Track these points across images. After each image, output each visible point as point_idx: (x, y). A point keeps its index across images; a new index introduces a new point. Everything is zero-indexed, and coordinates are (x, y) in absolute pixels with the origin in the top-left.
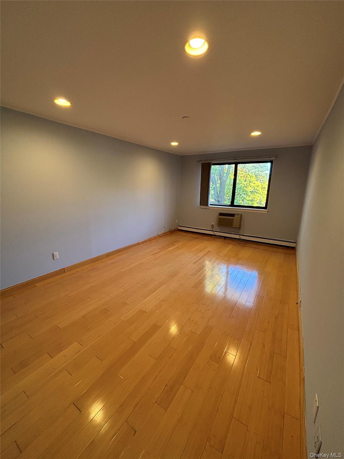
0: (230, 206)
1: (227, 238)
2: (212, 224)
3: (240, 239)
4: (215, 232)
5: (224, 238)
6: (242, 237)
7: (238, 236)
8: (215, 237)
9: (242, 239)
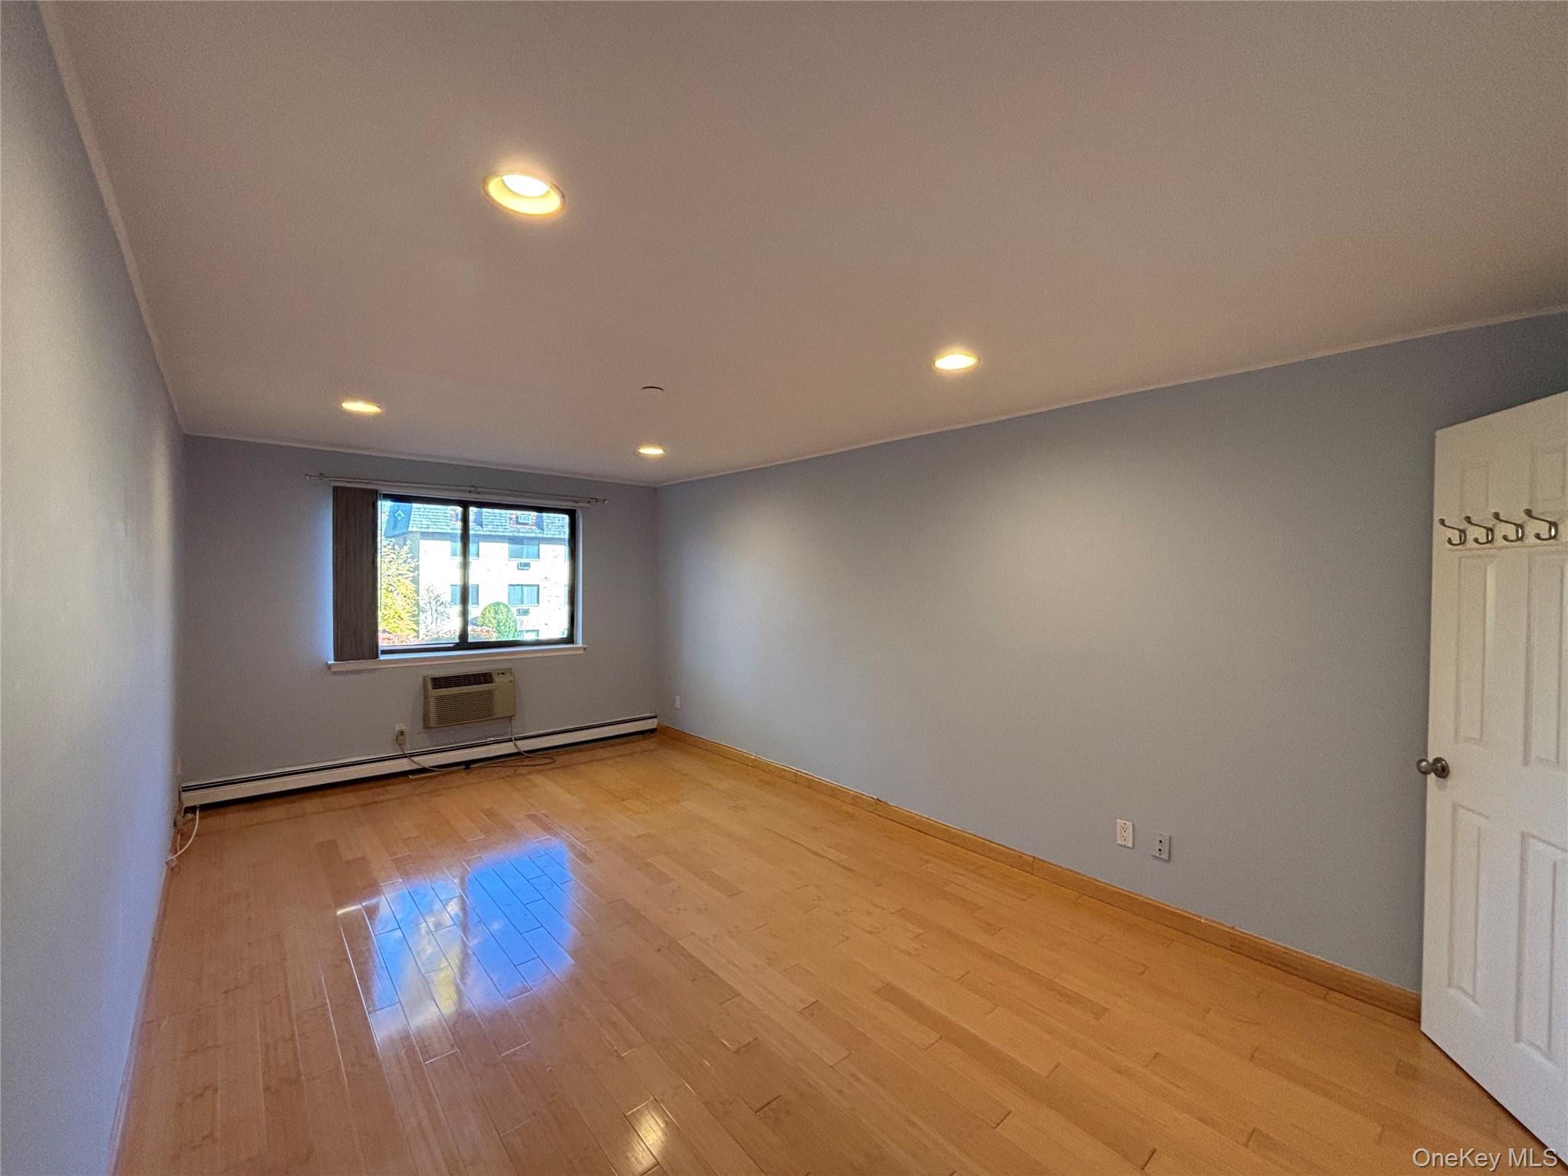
0: (457, 647)
1: (474, 766)
2: (398, 728)
3: (519, 754)
4: (416, 759)
5: (464, 767)
6: (525, 745)
7: (511, 744)
8: (422, 779)
9: (527, 752)
